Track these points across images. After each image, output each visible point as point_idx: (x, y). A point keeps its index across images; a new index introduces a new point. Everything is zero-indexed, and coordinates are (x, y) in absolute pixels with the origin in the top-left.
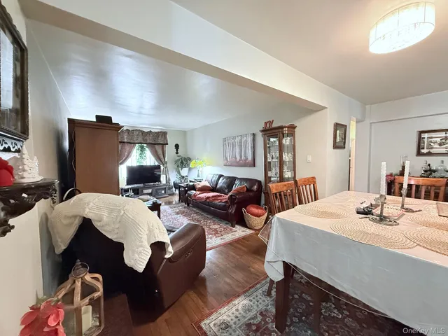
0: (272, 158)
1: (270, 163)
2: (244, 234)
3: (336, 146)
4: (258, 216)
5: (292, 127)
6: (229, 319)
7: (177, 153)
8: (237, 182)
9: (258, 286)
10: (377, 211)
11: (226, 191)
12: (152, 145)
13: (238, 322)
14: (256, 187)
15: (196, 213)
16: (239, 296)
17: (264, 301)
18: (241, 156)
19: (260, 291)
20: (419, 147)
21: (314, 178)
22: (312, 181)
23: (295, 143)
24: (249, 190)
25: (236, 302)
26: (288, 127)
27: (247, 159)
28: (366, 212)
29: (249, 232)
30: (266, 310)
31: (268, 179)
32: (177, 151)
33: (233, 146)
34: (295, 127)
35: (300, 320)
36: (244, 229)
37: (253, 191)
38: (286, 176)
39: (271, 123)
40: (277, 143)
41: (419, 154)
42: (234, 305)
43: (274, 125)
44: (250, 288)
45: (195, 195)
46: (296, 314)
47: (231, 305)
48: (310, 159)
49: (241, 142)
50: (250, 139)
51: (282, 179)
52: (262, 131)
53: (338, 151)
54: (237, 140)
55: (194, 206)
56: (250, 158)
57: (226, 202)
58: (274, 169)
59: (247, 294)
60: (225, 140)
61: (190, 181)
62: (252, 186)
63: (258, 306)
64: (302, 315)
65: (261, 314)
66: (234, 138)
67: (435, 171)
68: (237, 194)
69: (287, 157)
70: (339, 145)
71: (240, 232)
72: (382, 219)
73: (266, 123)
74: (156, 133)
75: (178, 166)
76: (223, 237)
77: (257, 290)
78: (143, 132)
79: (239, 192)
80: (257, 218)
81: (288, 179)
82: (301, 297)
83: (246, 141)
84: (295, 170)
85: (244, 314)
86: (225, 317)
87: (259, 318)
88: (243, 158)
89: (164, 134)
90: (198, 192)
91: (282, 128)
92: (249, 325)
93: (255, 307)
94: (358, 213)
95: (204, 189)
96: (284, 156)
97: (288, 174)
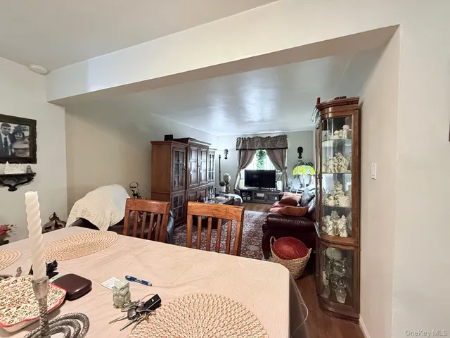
7: (300, 157)
12: (270, 150)
32: (300, 155)
74: (274, 137)
78: (262, 138)
89: (283, 138)
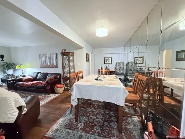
0: (65, 64)
1: (64, 66)
2: (55, 96)
3: (87, 61)
4: (61, 88)
5: (73, 53)
6: (57, 127)
8: (49, 75)
9: (66, 112)
10: (99, 79)
11: (43, 79)
13: (61, 127)
14: (58, 76)
15: (24, 93)
16: (59, 119)
17: (69, 116)
18: (50, 63)
19: (67, 114)
20: (105, 62)
21: (82, 71)
22: (81, 72)
23: (74, 59)
24: (55, 78)
25: (59, 121)
26: (71, 53)
27: (53, 65)
28: (97, 79)
29: (57, 95)
30: (71, 118)
31: (64, 72)
32: (2, 59)
33: (46, 58)
34: (74, 53)
35: (82, 116)
36: (55, 95)
37: (57, 78)
38: (71, 71)
39: (65, 50)
40: (68, 58)
41: (105, 64)
42: (58, 122)
43: (66, 51)
44: (63, 114)
45: (22, 84)
46: (80, 115)
47: (57, 123)
48: (79, 65)
49: (50, 57)
50: (55, 56)
51: (70, 72)
52: (61, 53)
53: (87, 62)
54: (48, 56)
55: (22, 90)
56: (55, 64)
57: (45, 84)
58: (66, 69)
59: (63, 116)
60: (40, 55)
61: (16, 77)
62: (57, 76)
63: (67, 118)
64: (82, 114)
65: (69, 120)
66: (46, 54)
67: (107, 68)
68: (50, 80)
69: (71, 64)
70: (87, 60)
71: (53, 96)
72: (100, 80)
73: (63, 50)
75: (4, 68)
76: (45, 100)
77: (66, 113)
79: (51, 79)
80: (60, 89)
81: (72, 72)
82: (81, 110)
83: (53, 57)
84: (74, 69)
85: (63, 123)
86: (55, 128)
87: (69, 121)
88: (51, 64)
90: (25, 82)
91: (69, 53)
92: (66, 126)
93: (67, 119)
94: (95, 80)
95: (28, 80)
96: (70, 64)
97: (72, 70)
